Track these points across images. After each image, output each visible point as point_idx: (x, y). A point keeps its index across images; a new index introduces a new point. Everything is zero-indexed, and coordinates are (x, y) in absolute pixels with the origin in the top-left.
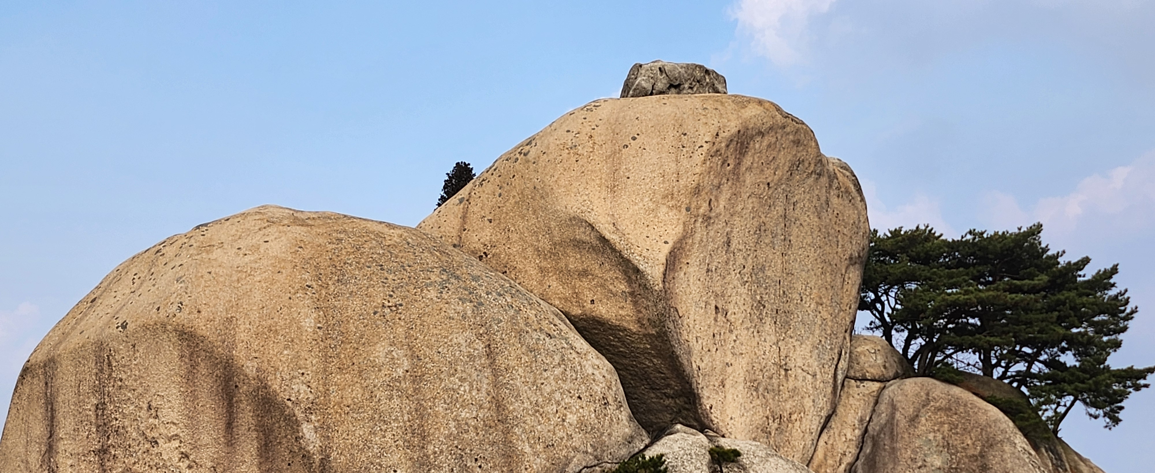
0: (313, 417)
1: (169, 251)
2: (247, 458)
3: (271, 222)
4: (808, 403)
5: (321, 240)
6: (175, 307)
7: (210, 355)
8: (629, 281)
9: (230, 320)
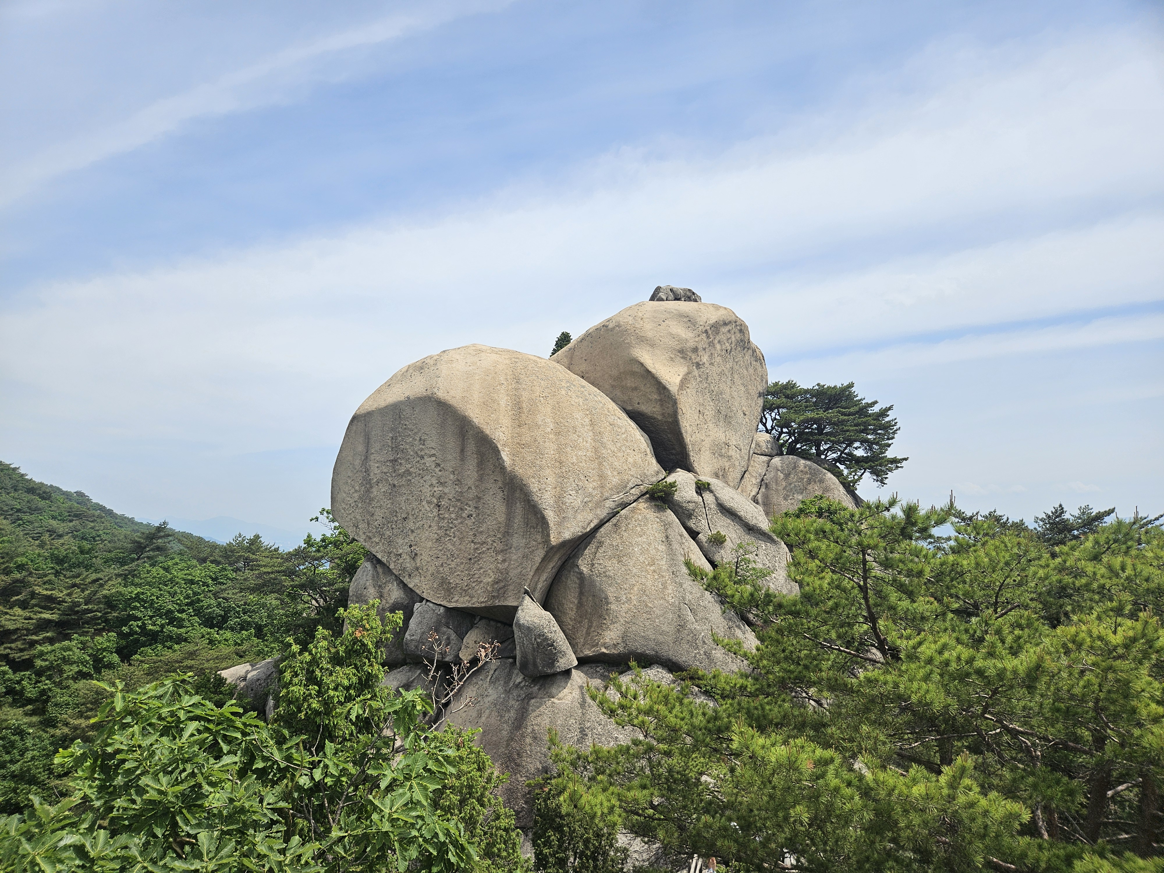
0: (506, 449)
1: (429, 363)
2: (471, 467)
3: (481, 351)
4: (737, 463)
5: (508, 362)
6: (435, 390)
7: (454, 414)
8: (660, 394)
9: (464, 398)
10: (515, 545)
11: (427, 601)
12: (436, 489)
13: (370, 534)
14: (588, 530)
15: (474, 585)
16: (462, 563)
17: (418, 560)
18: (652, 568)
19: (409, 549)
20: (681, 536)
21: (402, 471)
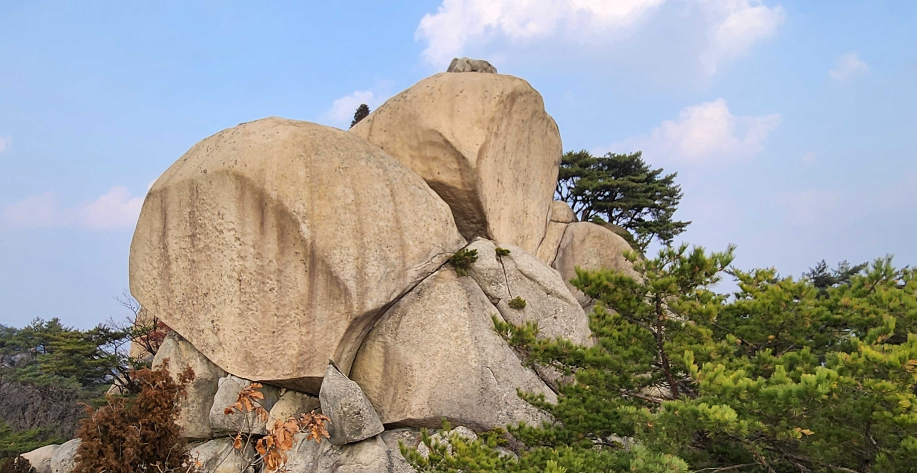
0: (306, 221)
1: (226, 136)
2: (271, 241)
3: (279, 123)
4: (535, 231)
5: (306, 133)
6: (233, 163)
7: (252, 187)
9: (262, 170)
10: (318, 316)
11: (232, 375)
12: (236, 263)
13: (171, 311)
14: (392, 299)
15: (278, 357)
16: (266, 337)
17: (221, 334)
18: (455, 335)
19: (211, 325)
20: (483, 302)
21: (201, 245)
